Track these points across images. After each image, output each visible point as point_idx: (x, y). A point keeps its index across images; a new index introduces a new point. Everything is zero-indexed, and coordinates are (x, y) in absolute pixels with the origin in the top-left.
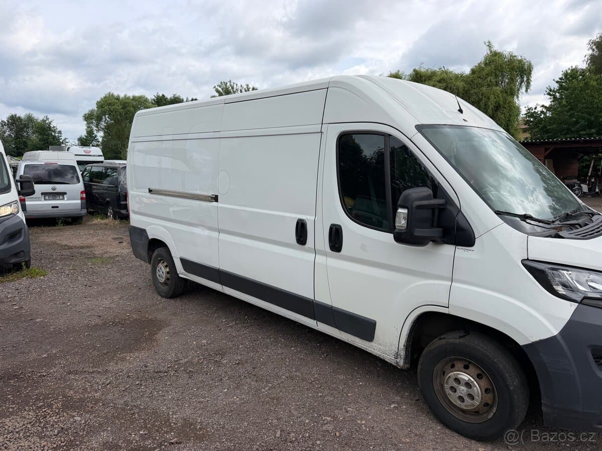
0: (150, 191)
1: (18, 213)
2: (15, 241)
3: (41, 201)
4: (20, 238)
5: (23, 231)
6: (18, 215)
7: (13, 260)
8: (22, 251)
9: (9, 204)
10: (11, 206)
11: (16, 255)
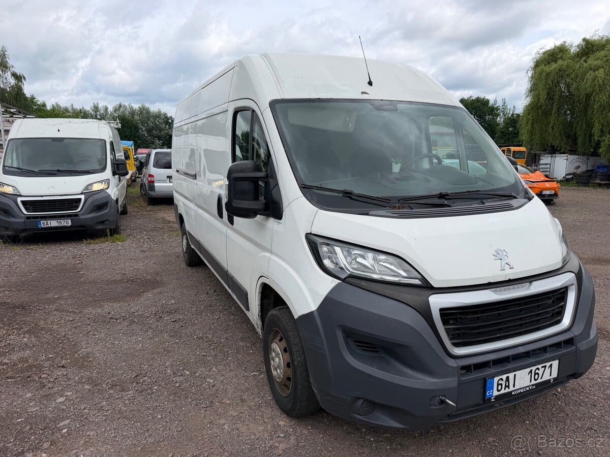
0: (178, 171)
1: (107, 189)
2: (101, 211)
3: (166, 183)
4: (106, 208)
5: (109, 204)
6: (107, 191)
7: (100, 227)
8: (107, 220)
9: (101, 182)
10: (102, 183)
11: (103, 222)
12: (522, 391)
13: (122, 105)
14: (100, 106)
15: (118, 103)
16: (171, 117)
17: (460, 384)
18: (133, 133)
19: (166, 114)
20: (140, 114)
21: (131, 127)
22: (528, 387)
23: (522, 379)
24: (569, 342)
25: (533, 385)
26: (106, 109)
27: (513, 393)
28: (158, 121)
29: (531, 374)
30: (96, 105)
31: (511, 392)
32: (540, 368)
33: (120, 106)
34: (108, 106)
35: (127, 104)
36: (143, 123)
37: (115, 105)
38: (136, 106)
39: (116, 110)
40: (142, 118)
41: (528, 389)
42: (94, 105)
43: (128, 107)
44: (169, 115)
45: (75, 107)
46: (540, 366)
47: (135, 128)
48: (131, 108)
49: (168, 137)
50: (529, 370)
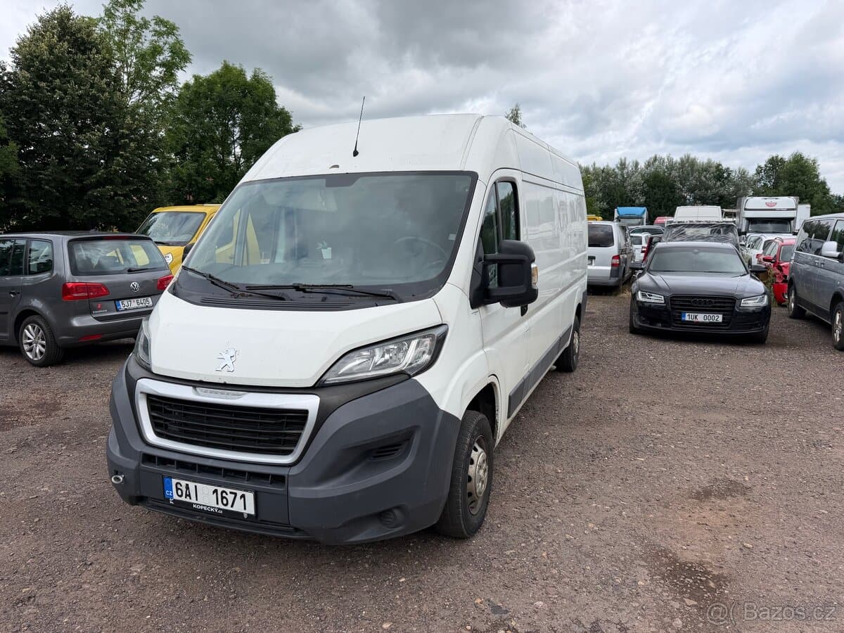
12: (205, 508)
13: (658, 157)
14: (627, 163)
15: (653, 156)
16: (728, 168)
17: (138, 470)
18: (666, 195)
19: (720, 165)
20: (679, 169)
21: (664, 187)
22: (213, 507)
23: (205, 496)
24: (279, 480)
25: (219, 509)
26: (637, 164)
27: (194, 506)
28: (705, 177)
29: (217, 494)
30: (623, 161)
31: (192, 504)
32: (228, 493)
33: (655, 159)
34: (639, 161)
35: (664, 155)
36: (683, 180)
37: (648, 159)
38: (677, 158)
39: (648, 165)
40: (683, 173)
41: (212, 510)
42: (621, 162)
43: (666, 160)
44: (724, 166)
45: (597, 166)
46: (228, 491)
47: (671, 188)
48: (670, 160)
49: (718, 198)
50: (214, 488)
